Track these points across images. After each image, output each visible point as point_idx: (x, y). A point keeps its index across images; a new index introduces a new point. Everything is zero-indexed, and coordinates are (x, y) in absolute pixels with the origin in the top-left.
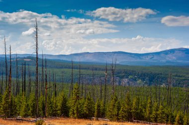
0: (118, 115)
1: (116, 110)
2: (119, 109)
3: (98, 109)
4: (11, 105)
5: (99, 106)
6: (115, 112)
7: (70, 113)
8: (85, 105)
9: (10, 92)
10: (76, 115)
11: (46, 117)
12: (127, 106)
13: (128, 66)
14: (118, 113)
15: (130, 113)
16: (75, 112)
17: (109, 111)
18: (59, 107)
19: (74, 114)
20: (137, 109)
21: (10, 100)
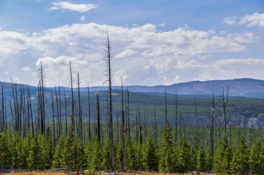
0: (228, 167)
1: (225, 160)
2: (230, 159)
3: (201, 160)
4: (76, 153)
5: (203, 156)
6: (225, 163)
7: (160, 165)
8: (181, 154)
9: (73, 136)
10: (167, 168)
11: (124, 171)
12: (241, 155)
13: (257, 99)
14: (229, 166)
15: (247, 164)
16: (166, 164)
17: (217, 162)
18: (145, 158)
19: (165, 166)
20: (256, 159)
21: (73, 147)
